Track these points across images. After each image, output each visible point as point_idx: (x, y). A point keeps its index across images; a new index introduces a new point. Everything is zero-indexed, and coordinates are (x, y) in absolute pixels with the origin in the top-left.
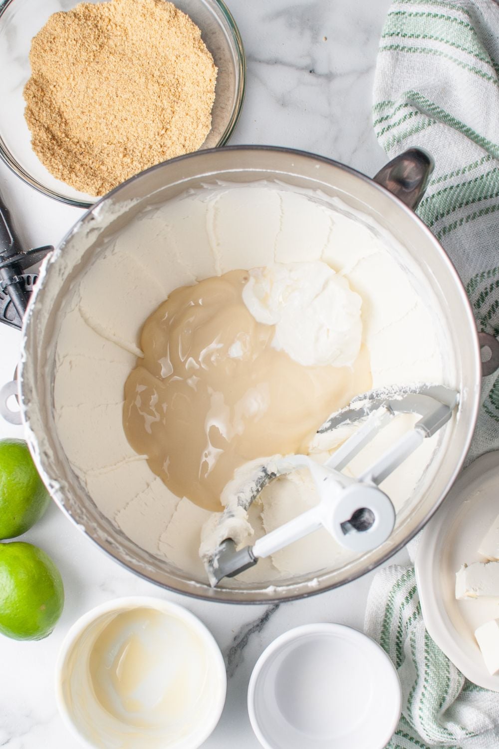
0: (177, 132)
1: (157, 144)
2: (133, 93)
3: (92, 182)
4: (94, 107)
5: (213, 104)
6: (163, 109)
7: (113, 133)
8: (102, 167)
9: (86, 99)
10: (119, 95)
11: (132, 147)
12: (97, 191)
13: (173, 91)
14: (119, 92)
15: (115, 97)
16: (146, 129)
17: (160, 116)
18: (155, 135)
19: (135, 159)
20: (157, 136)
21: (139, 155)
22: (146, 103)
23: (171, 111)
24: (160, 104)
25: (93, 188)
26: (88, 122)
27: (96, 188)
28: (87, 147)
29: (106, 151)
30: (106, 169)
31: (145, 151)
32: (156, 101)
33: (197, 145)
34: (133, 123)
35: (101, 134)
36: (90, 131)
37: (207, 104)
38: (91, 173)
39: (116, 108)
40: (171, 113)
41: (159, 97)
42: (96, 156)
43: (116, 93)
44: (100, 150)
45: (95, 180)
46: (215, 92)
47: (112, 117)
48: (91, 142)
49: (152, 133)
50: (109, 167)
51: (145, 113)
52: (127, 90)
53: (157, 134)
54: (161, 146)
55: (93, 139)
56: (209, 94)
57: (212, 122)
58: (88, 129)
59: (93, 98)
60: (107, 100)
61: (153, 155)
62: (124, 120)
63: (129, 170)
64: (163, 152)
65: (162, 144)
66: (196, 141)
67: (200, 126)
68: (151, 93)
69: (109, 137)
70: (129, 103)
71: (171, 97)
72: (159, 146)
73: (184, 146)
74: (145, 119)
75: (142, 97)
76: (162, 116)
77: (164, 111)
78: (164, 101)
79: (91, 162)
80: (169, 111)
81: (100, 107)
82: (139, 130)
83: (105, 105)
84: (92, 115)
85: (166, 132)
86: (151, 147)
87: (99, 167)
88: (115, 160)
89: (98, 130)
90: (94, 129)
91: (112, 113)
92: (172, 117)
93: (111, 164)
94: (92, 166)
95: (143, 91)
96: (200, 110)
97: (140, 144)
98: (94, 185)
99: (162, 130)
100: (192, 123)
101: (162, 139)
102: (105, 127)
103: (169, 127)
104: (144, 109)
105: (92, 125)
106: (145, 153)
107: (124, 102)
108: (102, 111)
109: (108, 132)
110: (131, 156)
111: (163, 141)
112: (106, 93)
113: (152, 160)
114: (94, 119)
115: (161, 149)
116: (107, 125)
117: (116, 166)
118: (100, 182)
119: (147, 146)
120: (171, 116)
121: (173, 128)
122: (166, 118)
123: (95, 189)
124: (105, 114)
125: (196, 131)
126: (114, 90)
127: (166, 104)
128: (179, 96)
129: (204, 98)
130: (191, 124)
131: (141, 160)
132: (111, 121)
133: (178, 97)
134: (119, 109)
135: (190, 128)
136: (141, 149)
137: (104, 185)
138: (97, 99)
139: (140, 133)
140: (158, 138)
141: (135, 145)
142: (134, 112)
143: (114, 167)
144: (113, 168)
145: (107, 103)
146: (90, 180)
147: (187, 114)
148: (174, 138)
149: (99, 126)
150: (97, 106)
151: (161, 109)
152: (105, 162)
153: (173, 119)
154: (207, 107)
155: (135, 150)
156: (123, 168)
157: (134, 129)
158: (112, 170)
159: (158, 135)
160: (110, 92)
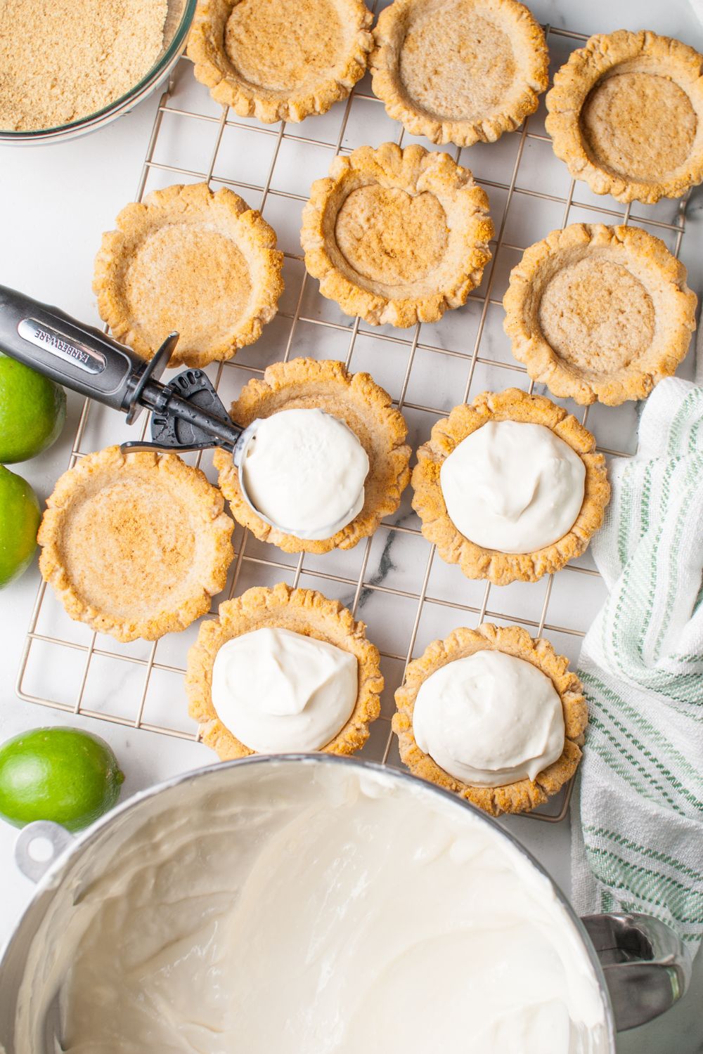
0: (121, 56)
1: (95, 71)
2: (65, 10)
3: (10, 116)
4: (17, 30)
5: (165, 20)
6: (103, 31)
7: (40, 61)
8: (24, 100)
9: (5, 18)
10: (48, 13)
11: (64, 76)
12: (15, 126)
13: (115, 6)
14: (47, 10)
15: (43, 16)
16: (83, 54)
17: (100, 37)
18: (92, 61)
19: (67, 89)
20: (95, 63)
21: (72, 84)
22: (82, 23)
23: (114, 31)
24: (100, 24)
25: (11, 122)
26: (9, 47)
27: (14, 123)
28: (8, 78)
29: (31, 83)
30: (29, 103)
31: (80, 79)
32: (95, 20)
33: (145, 70)
34: (66, 47)
35: (25, 63)
36: (11, 59)
37: (158, 19)
38: (10, 107)
39: (44, 30)
40: (113, 34)
41: (98, 14)
42: (18, 88)
43: (44, 10)
44: (23, 82)
45: (14, 114)
46: (168, 4)
47: (39, 42)
48: (13, 73)
49: (89, 59)
50: (33, 100)
51: (80, 35)
52: (57, 6)
53: (95, 59)
54: (100, 74)
55: (15, 70)
56: (159, 7)
57: (163, 41)
58: (9, 56)
59: (14, 17)
60: (32, 20)
61: (89, 84)
62: (54, 45)
63: (57, 102)
64: (103, 81)
65: (102, 71)
66: (143, 64)
67: (149, 46)
68: (88, 10)
69: (35, 67)
70: (61, 22)
71: (113, 13)
72: (98, 74)
73: (128, 71)
74: (82, 43)
75: (76, 15)
76: (102, 38)
77: (104, 32)
78: (104, 20)
79: (10, 94)
80: (110, 31)
81: (23, 30)
82: (74, 56)
83: (29, 26)
84: (14, 38)
85: (106, 57)
86: (87, 75)
87: (21, 100)
88: (41, 92)
89: (22, 58)
90: (16, 57)
91: (39, 35)
92: (115, 39)
93: (35, 98)
94: (11, 100)
95: (78, 7)
96: (148, 28)
97: (74, 73)
98: (12, 120)
99: (102, 54)
100: (139, 43)
101: (101, 65)
102: (30, 55)
103: (111, 51)
104: (79, 30)
105: (14, 51)
106: (79, 82)
107: (53, 22)
108: (26, 33)
109: (35, 60)
110: (62, 87)
111: (102, 68)
112: (31, 11)
113: (89, 90)
114: (17, 44)
115: (100, 77)
116: (33, 51)
117: (42, 98)
118: (20, 116)
119: (83, 74)
120: (113, 38)
121: (117, 53)
122: (107, 40)
123: (12, 124)
124: (31, 38)
125: (144, 53)
126: (41, 7)
127: (107, 23)
128: (124, 14)
129: (153, 12)
130: (137, 45)
131: (74, 90)
132: (37, 47)
133: (122, 14)
134: (47, 32)
135: (136, 49)
136: (75, 78)
137: (25, 119)
138: (20, 19)
139: (75, 61)
140: (97, 65)
141: (68, 74)
142: (67, 35)
143: (40, 99)
144: (38, 101)
145: (33, 24)
146: (7, 114)
147: (133, 35)
148: (117, 64)
149: (22, 53)
150: (20, 28)
151: (100, 30)
152: (29, 95)
153: (116, 41)
154: (157, 23)
155: (67, 80)
156: (51, 100)
157: (67, 56)
158: (37, 103)
159: (97, 60)
160: (36, 9)
